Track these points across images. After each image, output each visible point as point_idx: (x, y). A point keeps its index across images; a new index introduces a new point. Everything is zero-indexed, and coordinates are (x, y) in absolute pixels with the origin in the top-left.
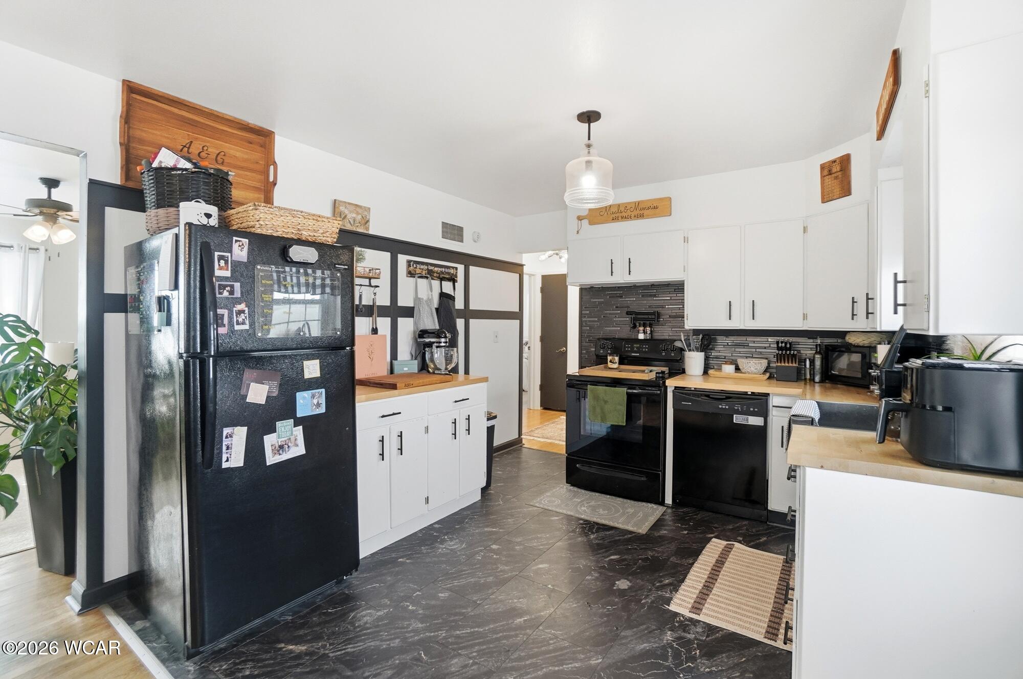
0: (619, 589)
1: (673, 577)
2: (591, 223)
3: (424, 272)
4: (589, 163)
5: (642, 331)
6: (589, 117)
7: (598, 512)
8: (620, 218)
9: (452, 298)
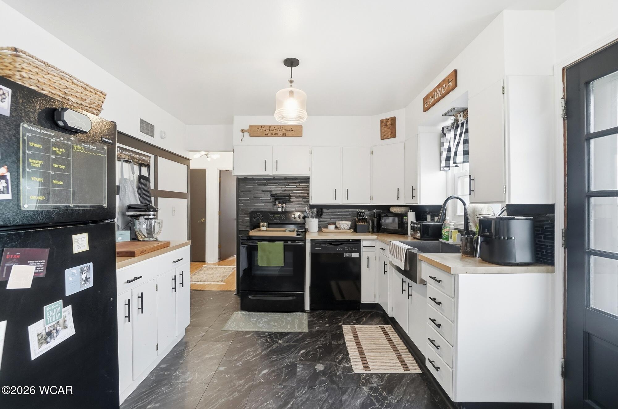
0: (320, 371)
1: (342, 354)
2: (251, 136)
3: (127, 157)
4: (292, 92)
5: (280, 207)
6: (291, 63)
7: (272, 325)
8: (271, 134)
9: (147, 179)
